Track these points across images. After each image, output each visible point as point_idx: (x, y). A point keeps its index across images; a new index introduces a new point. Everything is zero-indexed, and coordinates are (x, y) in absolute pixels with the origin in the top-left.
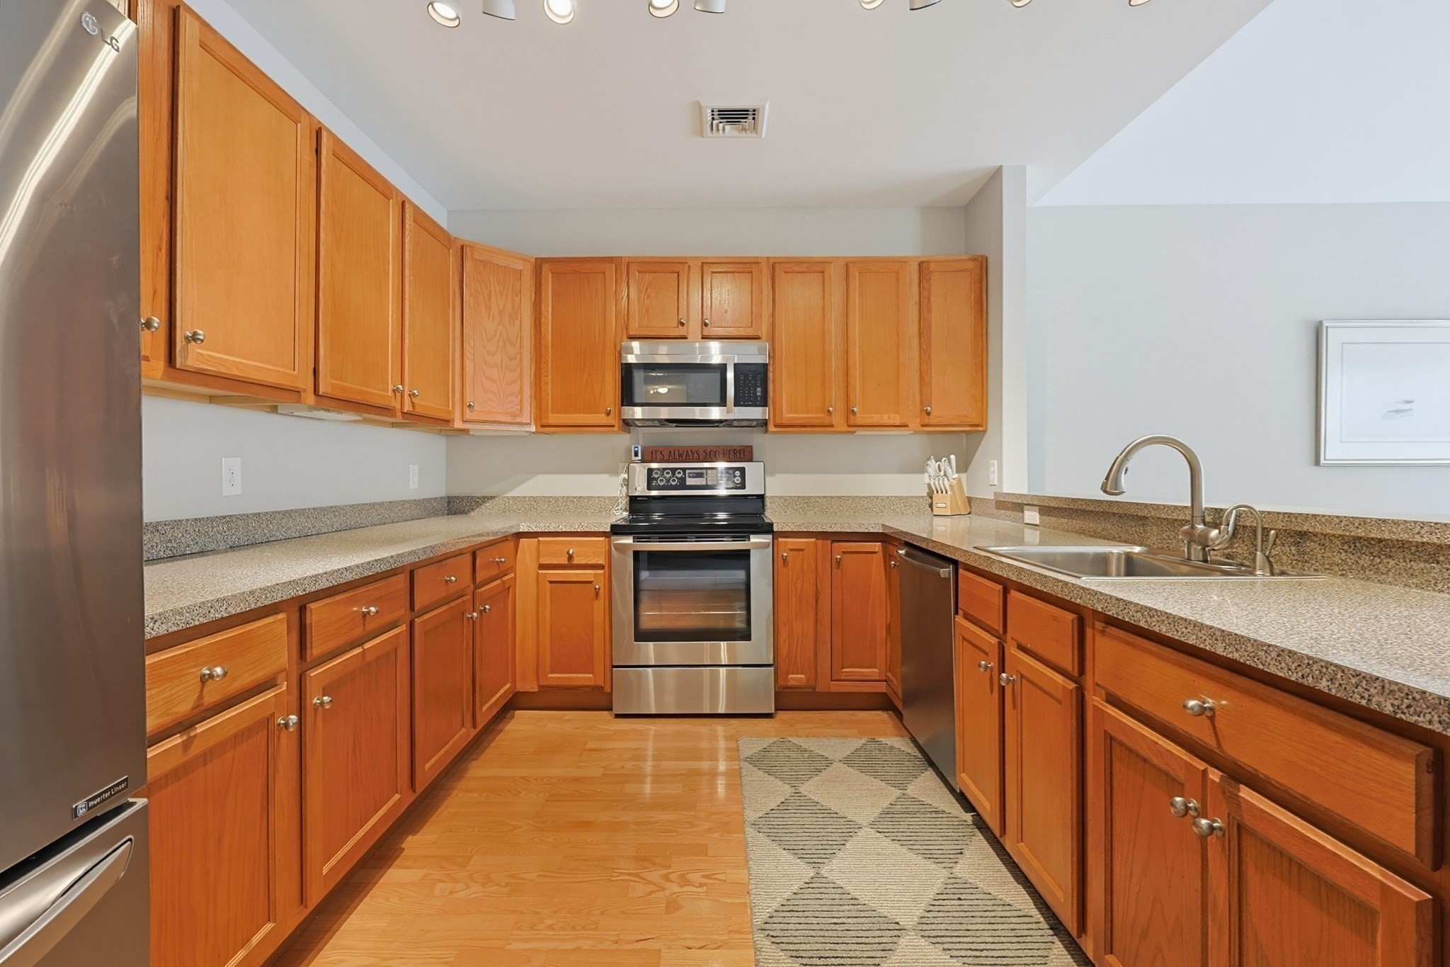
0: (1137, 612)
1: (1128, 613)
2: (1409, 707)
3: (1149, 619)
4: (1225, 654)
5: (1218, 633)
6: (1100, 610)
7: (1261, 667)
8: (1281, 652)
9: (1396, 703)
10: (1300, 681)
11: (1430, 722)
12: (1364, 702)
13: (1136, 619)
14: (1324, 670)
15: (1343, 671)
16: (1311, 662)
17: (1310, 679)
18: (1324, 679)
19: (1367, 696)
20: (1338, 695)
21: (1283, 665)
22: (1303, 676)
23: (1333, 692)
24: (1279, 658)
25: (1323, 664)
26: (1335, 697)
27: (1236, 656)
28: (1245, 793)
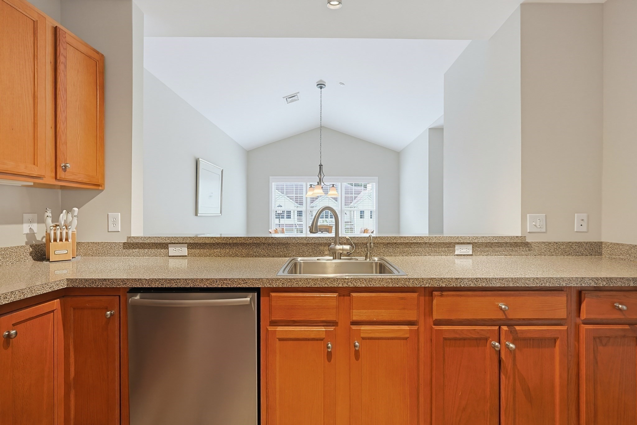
0: (469, 281)
1: (464, 283)
2: (569, 283)
3: (476, 283)
4: (513, 286)
5: (510, 279)
6: (445, 286)
7: (527, 286)
8: (534, 279)
9: (566, 283)
10: (540, 286)
11: (574, 285)
12: (559, 286)
13: (468, 284)
14: (548, 280)
15: (553, 279)
16: (544, 279)
17: (544, 284)
18: (548, 283)
19: (559, 283)
20: (552, 286)
21: (535, 283)
22: (541, 284)
23: (550, 286)
24: (534, 281)
25: (547, 279)
26: (551, 286)
27: (518, 285)
28: (518, 328)
